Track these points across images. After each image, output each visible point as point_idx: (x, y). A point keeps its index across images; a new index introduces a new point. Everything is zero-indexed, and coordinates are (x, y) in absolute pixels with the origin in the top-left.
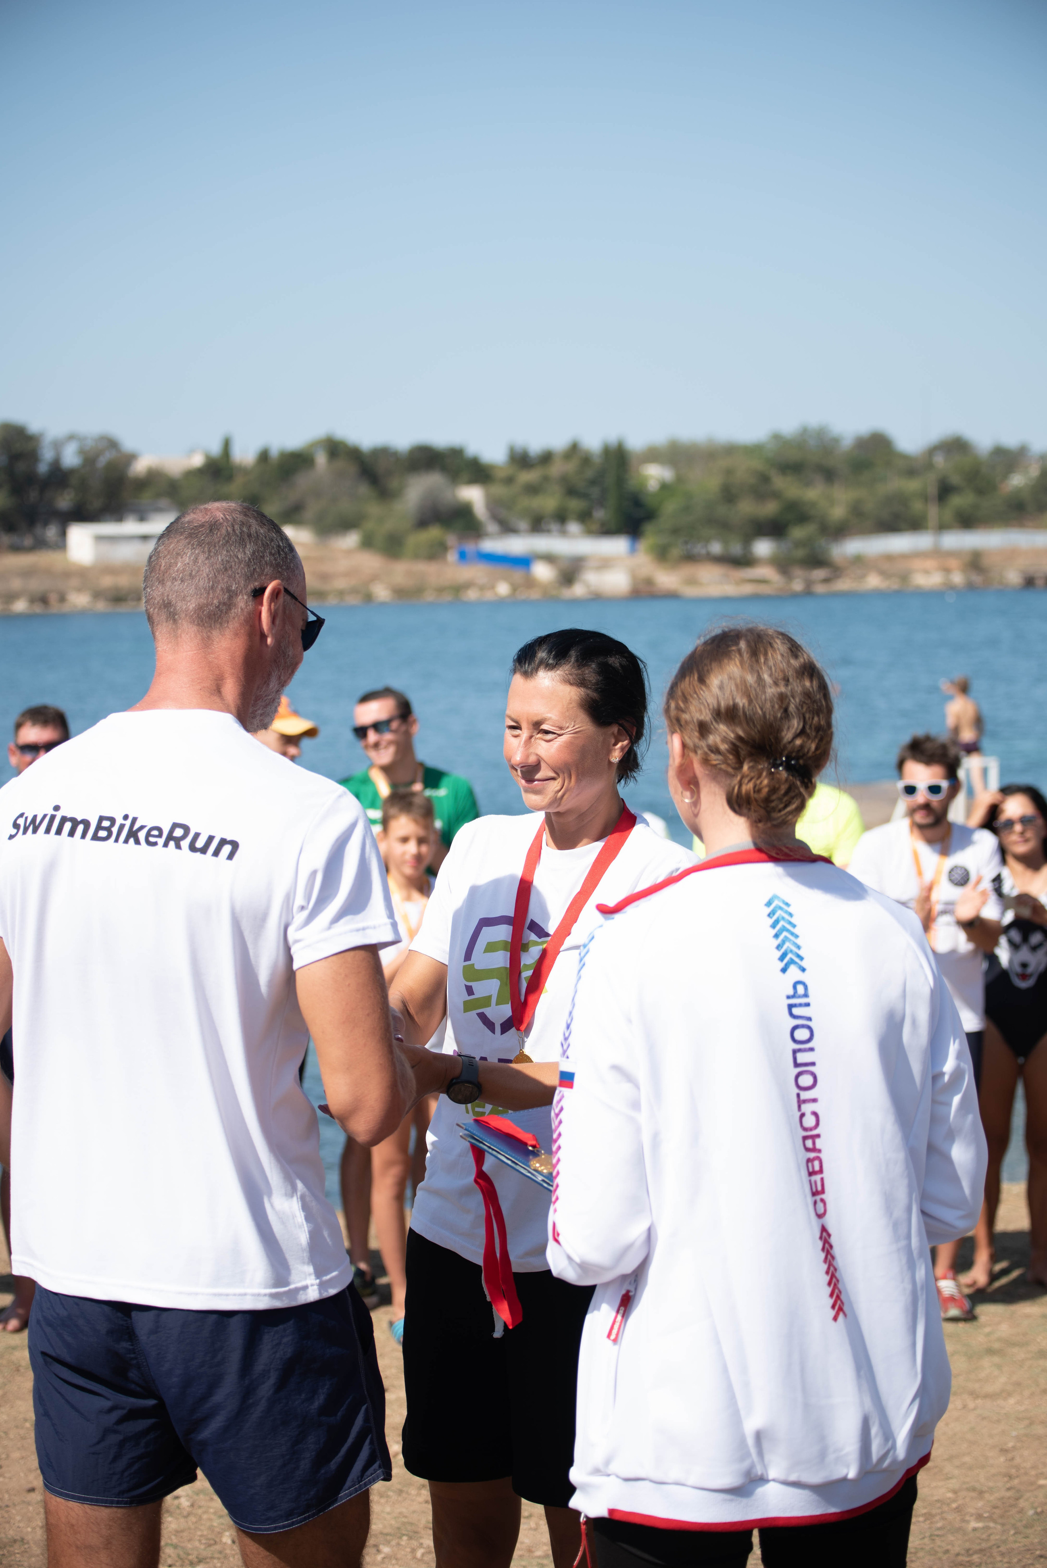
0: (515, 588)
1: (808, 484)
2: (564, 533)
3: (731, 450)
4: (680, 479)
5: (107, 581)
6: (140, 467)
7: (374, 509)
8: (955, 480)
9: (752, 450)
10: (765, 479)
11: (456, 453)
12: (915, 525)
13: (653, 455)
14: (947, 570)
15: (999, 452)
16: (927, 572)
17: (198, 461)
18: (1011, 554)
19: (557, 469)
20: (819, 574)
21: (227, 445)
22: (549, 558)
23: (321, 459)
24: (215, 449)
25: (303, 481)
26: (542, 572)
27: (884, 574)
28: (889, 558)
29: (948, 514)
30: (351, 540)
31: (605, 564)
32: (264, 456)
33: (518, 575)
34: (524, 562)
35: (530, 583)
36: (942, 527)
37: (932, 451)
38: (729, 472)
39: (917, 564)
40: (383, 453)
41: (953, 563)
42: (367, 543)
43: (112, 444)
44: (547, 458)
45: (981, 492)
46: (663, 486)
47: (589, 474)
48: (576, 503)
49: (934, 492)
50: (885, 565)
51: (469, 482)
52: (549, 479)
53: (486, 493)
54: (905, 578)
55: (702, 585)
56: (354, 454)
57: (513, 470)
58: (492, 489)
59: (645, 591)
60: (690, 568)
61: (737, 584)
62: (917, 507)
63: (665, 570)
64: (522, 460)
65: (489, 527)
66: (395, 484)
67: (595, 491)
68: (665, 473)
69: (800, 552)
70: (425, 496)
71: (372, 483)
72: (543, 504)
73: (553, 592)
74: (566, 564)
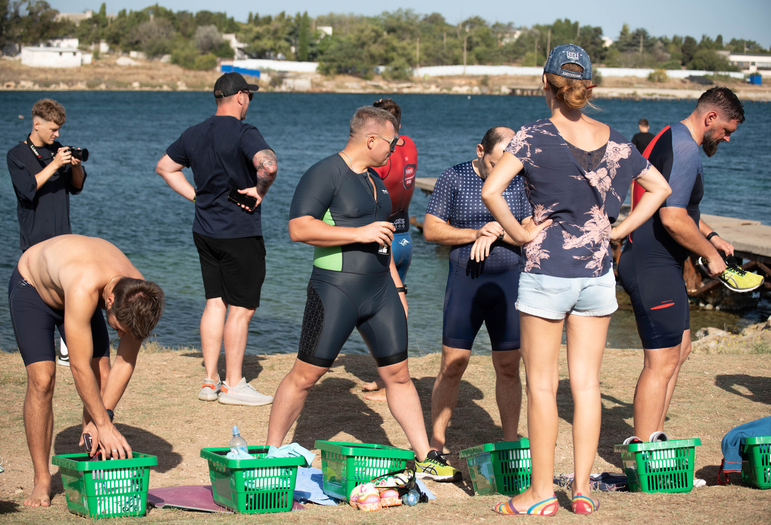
1: (401, 39)
2: (275, 58)
3: (361, 19)
4: (334, 33)
5: (42, 76)
6: (59, 18)
7: (180, 43)
8: (475, 39)
9: (373, 20)
10: (378, 35)
11: (222, 16)
12: (456, 62)
13: (322, 21)
14: (470, 84)
15: (497, 25)
16: (460, 86)
17: (89, 15)
18: (504, 78)
19: (273, 25)
20: (405, 84)
21: (104, 7)
22: (268, 71)
23: (152, 16)
24: (97, 10)
25: (143, 27)
26: (266, 78)
27: (437, 87)
28: (441, 77)
29: (473, 57)
30: (166, 58)
31: (297, 76)
32: (122, 14)
34: (256, 73)
36: (470, 63)
37: (464, 24)
38: (362, 31)
39: (457, 81)
40: (183, 14)
41: (474, 82)
42: (175, 61)
43: (45, 5)
44: (268, 20)
45: (488, 46)
46: (327, 36)
47: (288, 29)
48: (283, 43)
49: (465, 45)
50: (440, 81)
51: (227, 32)
52: (268, 31)
53: (236, 37)
54: (450, 89)
55: (347, 87)
56: (169, 15)
57: (251, 26)
58: (241, 35)
59: (317, 90)
60: (340, 79)
61: (364, 88)
62: (457, 52)
63: (328, 80)
64: (255, 20)
65: (238, 54)
66: (190, 30)
67: (292, 38)
68: (329, 30)
69: (396, 73)
70: (207, 37)
71: (178, 29)
72: (266, 43)
73: (270, 88)
74: (276, 75)
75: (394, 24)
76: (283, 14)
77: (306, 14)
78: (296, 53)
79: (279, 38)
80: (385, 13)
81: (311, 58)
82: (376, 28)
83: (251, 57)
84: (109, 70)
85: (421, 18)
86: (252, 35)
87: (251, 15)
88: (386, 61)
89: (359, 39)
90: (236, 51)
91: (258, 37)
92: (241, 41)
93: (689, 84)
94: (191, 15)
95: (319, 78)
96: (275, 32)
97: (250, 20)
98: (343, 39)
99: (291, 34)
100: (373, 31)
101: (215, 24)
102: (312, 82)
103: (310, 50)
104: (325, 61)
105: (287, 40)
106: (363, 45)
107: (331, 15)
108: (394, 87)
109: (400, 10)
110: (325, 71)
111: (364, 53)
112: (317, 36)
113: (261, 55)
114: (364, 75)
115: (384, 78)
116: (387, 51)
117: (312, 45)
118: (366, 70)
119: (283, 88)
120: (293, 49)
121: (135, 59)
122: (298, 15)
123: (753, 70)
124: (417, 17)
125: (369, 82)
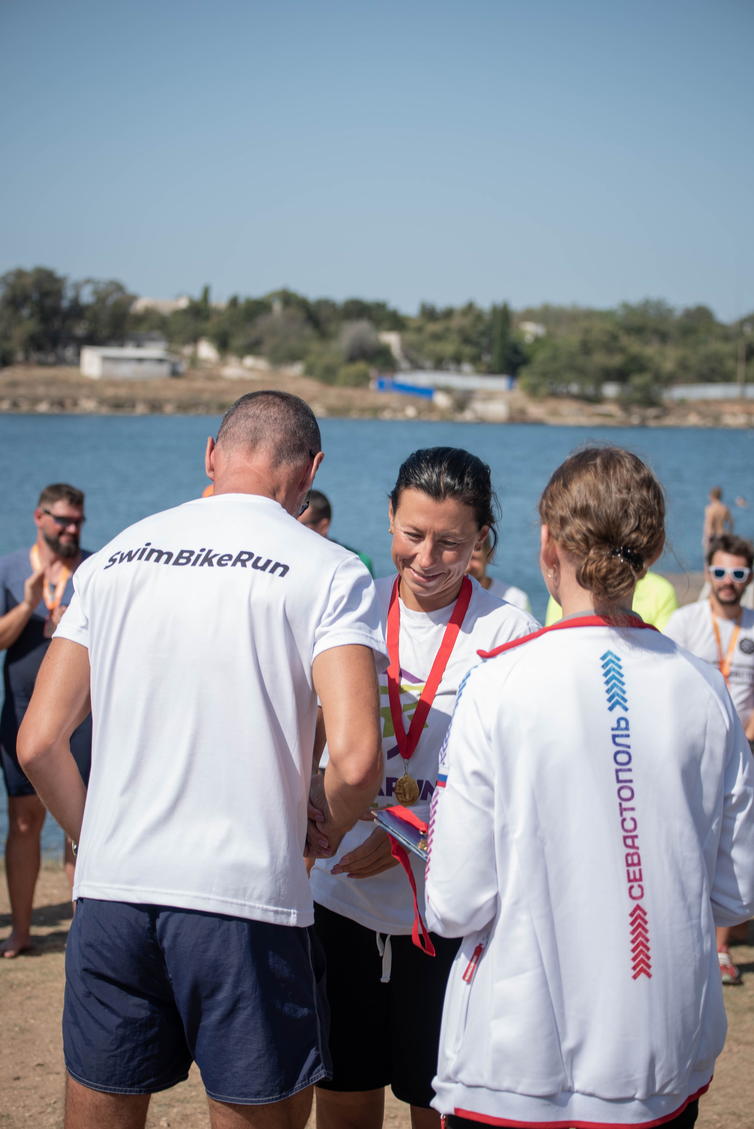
0: (419, 412)
1: (647, 343)
2: (459, 372)
3: (590, 314)
4: (550, 335)
5: (110, 392)
6: (140, 306)
7: (315, 346)
9: (606, 315)
10: (614, 338)
11: (381, 307)
12: (727, 378)
13: (530, 315)
14: (750, 414)
16: (734, 414)
17: (183, 303)
19: (456, 323)
20: (652, 412)
21: (206, 292)
22: (447, 390)
23: (277, 307)
24: (197, 295)
25: (263, 323)
26: (441, 400)
27: (700, 414)
28: (706, 402)
30: (297, 369)
31: (489, 396)
32: (234, 302)
33: (423, 402)
34: (427, 392)
35: (432, 408)
36: (748, 381)
37: (743, 322)
38: (590, 331)
39: (727, 408)
40: (325, 304)
42: (309, 372)
43: (119, 287)
44: (449, 314)
46: (535, 339)
49: (743, 354)
50: (703, 407)
51: (388, 330)
52: (450, 330)
53: (399, 337)
54: (717, 419)
55: (563, 417)
56: (303, 304)
57: (423, 322)
58: (407, 334)
59: (518, 416)
60: (554, 404)
61: (590, 416)
62: (729, 365)
63: (536, 404)
64: (430, 314)
65: (403, 365)
66: (333, 328)
67: (485, 342)
68: (539, 330)
69: (638, 395)
70: (356, 339)
72: (448, 347)
73: (450, 415)
74: (460, 395)
75: (638, 322)
76: (471, 306)
77: (506, 305)
78: (492, 363)
79: (466, 342)
80: (626, 306)
82: (612, 327)
83: (424, 369)
84: (211, 385)
85: (678, 313)
86: (426, 335)
87: (423, 305)
88: (622, 377)
89: (583, 341)
90: (400, 359)
91: (436, 338)
94: (336, 305)
95: (522, 400)
96: (459, 331)
97: (423, 312)
98: (559, 342)
99: (482, 334)
100: (607, 332)
101: (370, 318)
102: (511, 407)
103: (512, 359)
104: (533, 375)
105: (477, 345)
106: (589, 350)
107: (547, 306)
108: (635, 416)
109: (647, 301)
110: (533, 392)
111: (591, 363)
112: (521, 339)
113: (439, 365)
116: (625, 363)
117: (514, 352)
119: (470, 416)
121: (251, 369)
122: (495, 307)
124: (673, 311)
125: (597, 409)
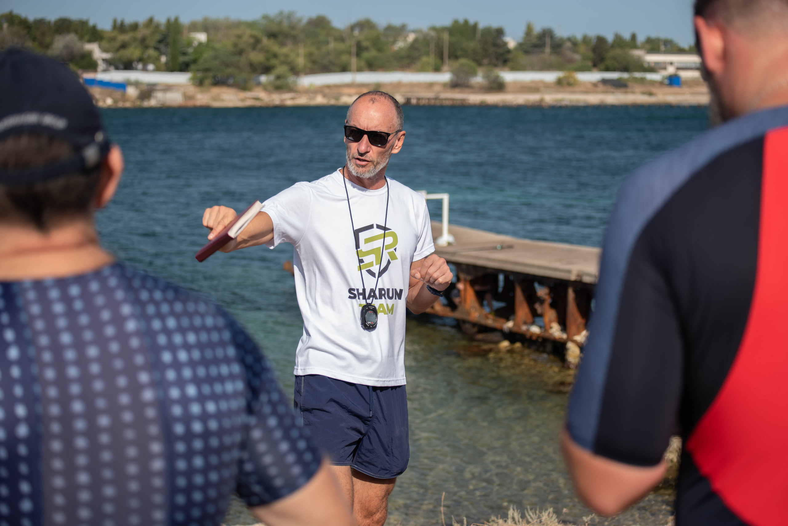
0: (115, 101)
1: (282, 44)
2: (145, 69)
3: (238, 24)
4: (209, 40)
8: (365, 44)
9: (252, 25)
10: (257, 41)
11: (83, 24)
12: (344, 69)
13: (194, 27)
15: (389, 28)
16: (350, 95)
18: (398, 85)
19: (139, 34)
20: (289, 95)
22: (136, 84)
23: (5, 25)
26: (132, 92)
27: (324, 96)
28: (329, 87)
29: (363, 64)
31: (168, 88)
33: (118, 94)
34: (122, 86)
35: (124, 98)
36: (360, 70)
37: (352, 28)
38: (239, 37)
39: (346, 91)
40: (40, 22)
44: (135, 27)
45: (380, 50)
46: (200, 44)
47: (158, 37)
48: (151, 52)
49: (354, 50)
50: (327, 91)
51: (90, 41)
52: (135, 39)
53: (100, 46)
54: (337, 98)
55: (223, 100)
56: (24, 24)
57: (115, 33)
58: (104, 43)
59: (190, 103)
60: (216, 90)
61: (243, 100)
62: (344, 58)
63: (202, 92)
64: (120, 28)
65: (101, 66)
66: (48, 40)
67: (162, 47)
68: (202, 37)
69: (279, 83)
70: (66, 47)
71: (34, 39)
72: (134, 52)
73: (138, 103)
74: (144, 88)
75: (275, 29)
76: (151, 21)
77: (176, 19)
78: (166, 63)
79: (147, 47)
80: (265, 17)
81: (183, 68)
82: (255, 33)
83: (117, 68)
85: (305, 21)
86: (117, 44)
87: (115, 21)
88: (267, 70)
89: (235, 45)
90: (100, 62)
91: (124, 46)
92: (105, 50)
93: (601, 87)
94: (49, 23)
95: (192, 90)
96: (143, 40)
97: (115, 26)
98: (218, 46)
99: (160, 41)
100: (252, 36)
101: (76, 32)
102: (185, 95)
103: (182, 59)
104: (198, 70)
105: (156, 49)
106: (240, 53)
107: (206, 20)
108: (276, 99)
109: (281, 13)
110: (200, 83)
111: (243, 60)
112: (190, 44)
113: (128, 66)
114: (243, 87)
115: (265, 88)
116: (268, 59)
117: (184, 54)
118: (246, 81)
119: (152, 103)
120: (163, 59)
122: (169, 21)
123: (671, 70)
124: (300, 20)
125: (248, 94)
